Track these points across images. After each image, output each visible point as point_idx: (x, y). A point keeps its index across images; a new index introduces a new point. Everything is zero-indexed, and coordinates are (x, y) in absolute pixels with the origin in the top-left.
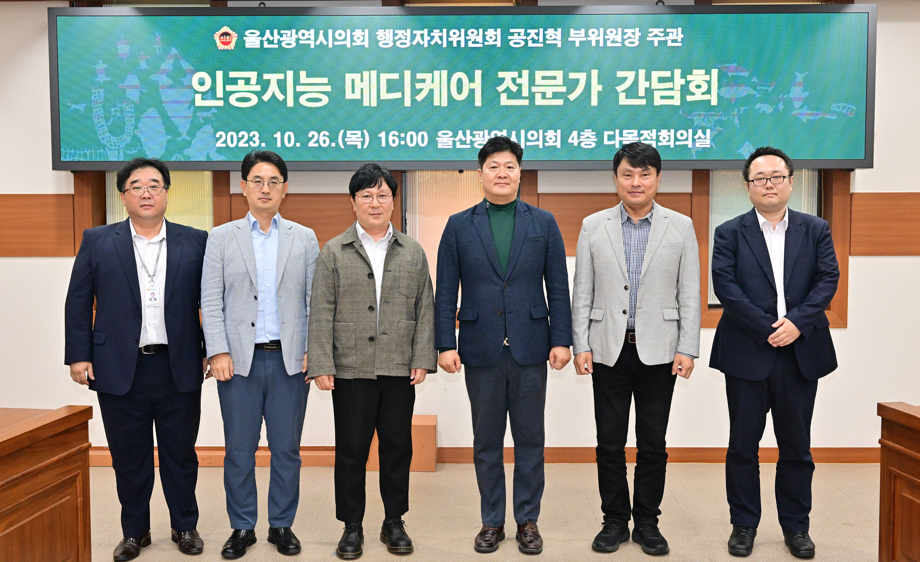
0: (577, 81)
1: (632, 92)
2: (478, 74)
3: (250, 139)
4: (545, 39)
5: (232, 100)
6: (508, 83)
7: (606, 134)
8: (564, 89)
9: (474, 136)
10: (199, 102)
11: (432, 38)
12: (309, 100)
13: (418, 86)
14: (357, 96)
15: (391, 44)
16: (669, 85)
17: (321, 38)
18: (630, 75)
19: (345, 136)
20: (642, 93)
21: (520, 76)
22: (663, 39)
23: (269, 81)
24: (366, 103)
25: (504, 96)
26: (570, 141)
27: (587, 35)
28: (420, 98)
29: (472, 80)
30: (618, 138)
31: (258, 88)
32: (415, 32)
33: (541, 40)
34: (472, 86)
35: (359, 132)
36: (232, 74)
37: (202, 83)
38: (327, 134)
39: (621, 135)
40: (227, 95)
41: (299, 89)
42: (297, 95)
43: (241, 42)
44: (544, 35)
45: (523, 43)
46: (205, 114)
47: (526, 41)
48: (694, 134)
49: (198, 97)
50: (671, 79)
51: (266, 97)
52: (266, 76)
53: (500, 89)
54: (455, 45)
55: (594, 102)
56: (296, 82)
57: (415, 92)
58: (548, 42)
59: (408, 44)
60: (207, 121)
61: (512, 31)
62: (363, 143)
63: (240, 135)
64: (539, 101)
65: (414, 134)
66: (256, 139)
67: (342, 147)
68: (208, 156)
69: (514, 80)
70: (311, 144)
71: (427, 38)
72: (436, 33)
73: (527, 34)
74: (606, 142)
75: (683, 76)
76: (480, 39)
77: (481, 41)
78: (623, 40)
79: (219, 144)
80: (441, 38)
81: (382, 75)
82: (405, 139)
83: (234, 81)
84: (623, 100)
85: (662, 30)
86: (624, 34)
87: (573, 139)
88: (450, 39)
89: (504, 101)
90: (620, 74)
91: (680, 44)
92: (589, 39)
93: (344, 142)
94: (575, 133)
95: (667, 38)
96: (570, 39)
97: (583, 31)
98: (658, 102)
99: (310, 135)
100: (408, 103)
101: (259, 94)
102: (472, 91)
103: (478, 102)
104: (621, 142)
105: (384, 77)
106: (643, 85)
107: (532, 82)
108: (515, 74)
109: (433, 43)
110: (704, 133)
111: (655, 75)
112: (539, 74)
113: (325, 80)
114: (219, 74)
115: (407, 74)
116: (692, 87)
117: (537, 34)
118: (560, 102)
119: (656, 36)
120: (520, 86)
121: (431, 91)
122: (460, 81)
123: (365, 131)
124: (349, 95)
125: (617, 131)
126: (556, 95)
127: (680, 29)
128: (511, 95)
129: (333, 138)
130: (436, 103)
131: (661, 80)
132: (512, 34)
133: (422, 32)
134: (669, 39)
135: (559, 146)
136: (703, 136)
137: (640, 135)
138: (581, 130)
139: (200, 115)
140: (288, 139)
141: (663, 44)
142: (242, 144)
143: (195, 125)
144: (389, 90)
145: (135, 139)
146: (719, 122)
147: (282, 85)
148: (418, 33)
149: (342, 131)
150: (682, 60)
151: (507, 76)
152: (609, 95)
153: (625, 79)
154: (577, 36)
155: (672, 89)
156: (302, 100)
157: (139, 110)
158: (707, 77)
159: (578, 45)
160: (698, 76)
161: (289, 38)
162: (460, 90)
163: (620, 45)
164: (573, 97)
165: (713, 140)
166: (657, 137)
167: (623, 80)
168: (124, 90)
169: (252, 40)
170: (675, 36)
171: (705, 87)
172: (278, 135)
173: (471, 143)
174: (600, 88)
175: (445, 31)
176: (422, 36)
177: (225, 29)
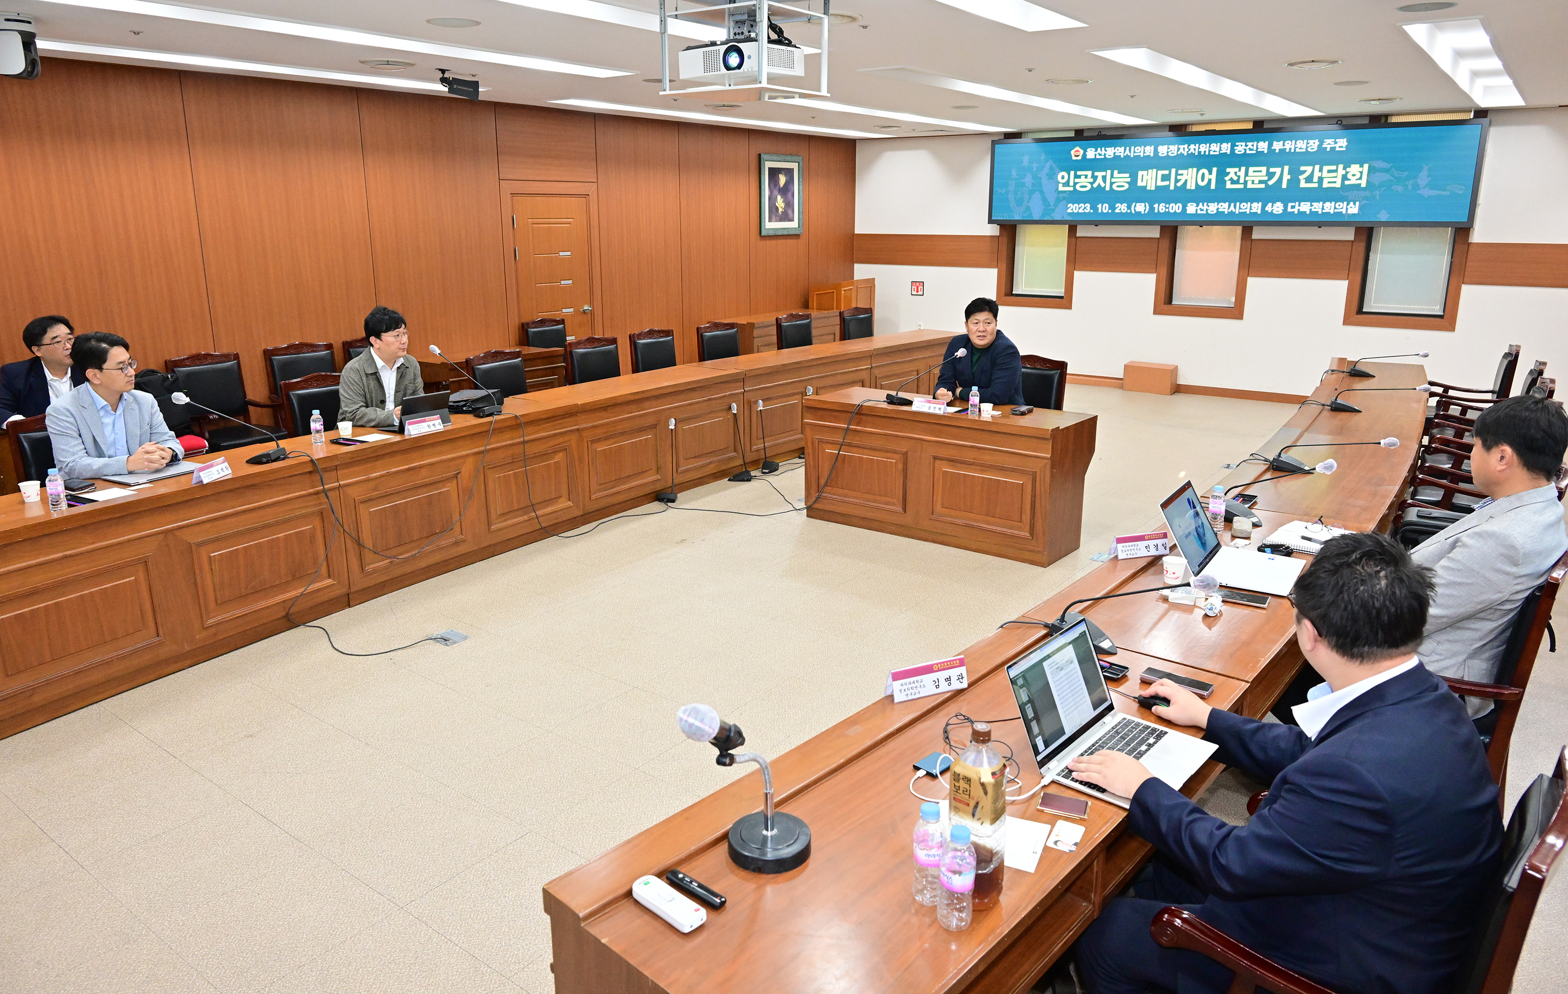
0: (1274, 173)
1: (1309, 179)
2: (1215, 170)
3: (1085, 208)
4: (1257, 148)
5: (1078, 187)
6: (1232, 175)
7: (1290, 205)
8: (1266, 178)
9: (1208, 206)
10: (1061, 188)
11: (1190, 149)
12: (1118, 186)
13: (1179, 177)
14: (1144, 184)
15: (1166, 154)
16: (1334, 174)
17: (1127, 152)
18: (1309, 169)
19: (1135, 206)
20: (1315, 179)
21: (1240, 171)
22: (1334, 146)
23: (1097, 177)
24: (1148, 188)
25: (1228, 183)
26: (1266, 209)
27: (1284, 145)
28: (1179, 184)
29: (1210, 173)
30: (1297, 207)
31: (1092, 180)
32: (1179, 146)
33: (1255, 149)
34: (1210, 177)
35: (1143, 204)
36: (1079, 173)
37: (1063, 177)
38: (1126, 205)
39: (1299, 205)
40: (1075, 184)
41: (1113, 180)
42: (1112, 184)
43: (1084, 155)
44: (1257, 146)
45: (1243, 151)
46: (1064, 195)
47: (1245, 150)
48: (1348, 205)
49: (1060, 185)
50: (1336, 171)
51: (1095, 185)
52: (1096, 174)
53: (1227, 178)
54: (1202, 153)
55: (1284, 185)
56: (1112, 176)
57: (1177, 181)
58: (1259, 150)
59: (1175, 154)
60: (1064, 198)
61: (1237, 144)
62: (1145, 210)
63: (1080, 206)
64: (1250, 186)
65: (1174, 205)
66: (1088, 208)
67: (1133, 212)
68: (1063, 217)
69: (1236, 173)
70: (1117, 211)
71: (1186, 150)
72: (1192, 146)
73: (1246, 146)
74: (1289, 210)
75: (1344, 168)
76: (1218, 149)
77: (1218, 150)
78: (1307, 147)
79: (1069, 211)
80: (1195, 149)
81: (1159, 172)
82: (1168, 208)
83: (1079, 177)
84: (1303, 184)
85: (1334, 140)
86: (1308, 143)
87: (1269, 208)
88: (1200, 150)
89: (1229, 185)
90: (1302, 168)
91: (1344, 149)
92: (1285, 147)
93: (1135, 210)
94: (1270, 204)
95: (1336, 145)
96: (1273, 148)
97: (1282, 142)
98: (1325, 185)
99: (1116, 206)
100: (1172, 188)
101: (1092, 183)
102: (1210, 180)
103: (1213, 187)
104: (1299, 210)
105: (1161, 173)
106: (1317, 174)
107: (1246, 174)
108: (1237, 170)
109: (1189, 152)
110: (1355, 204)
111: (1326, 168)
112: (1251, 169)
113: (1128, 175)
114: (1072, 173)
115: (1173, 170)
116: (1349, 176)
117: (1253, 145)
118: (1263, 186)
119: (1329, 144)
120: (1239, 177)
121: (1186, 180)
122: (1203, 175)
123: (1147, 204)
124: (1140, 184)
125: (1297, 203)
126: (1260, 182)
127: (1345, 139)
128: (1233, 182)
129: (1129, 207)
130: (1188, 187)
131: (1329, 171)
132: (1237, 146)
133: (1183, 146)
134: (1337, 146)
135: (1259, 212)
136: (1353, 206)
137: (1311, 206)
138: (1274, 202)
139: (1061, 196)
140: (1104, 208)
141: (1333, 149)
142: (1081, 211)
143: (1058, 200)
144: (1163, 180)
145: (1028, 208)
146: (1365, 198)
147: (1104, 178)
148: (1181, 147)
149: (1134, 204)
150: (1346, 159)
151: (1232, 171)
152: (1294, 181)
153: (1306, 171)
154: (1277, 146)
155: (1336, 177)
156: (1114, 187)
157: (1031, 193)
158: (1361, 169)
159: (1277, 151)
160: (1355, 169)
161: (1110, 152)
162: (1203, 180)
163: (1305, 150)
164: (1270, 183)
165: (1360, 209)
166: (1323, 206)
167: (1304, 172)
168: (1024, 183)
169: (1091, 154)
170: (1342, 144)
171: (1358, 176)
172: (1100, 206)
173: (1207, 210)
174: (1289, 177)
175: (1197, 145)
176: (1184, 148)
177: (1077, 148)
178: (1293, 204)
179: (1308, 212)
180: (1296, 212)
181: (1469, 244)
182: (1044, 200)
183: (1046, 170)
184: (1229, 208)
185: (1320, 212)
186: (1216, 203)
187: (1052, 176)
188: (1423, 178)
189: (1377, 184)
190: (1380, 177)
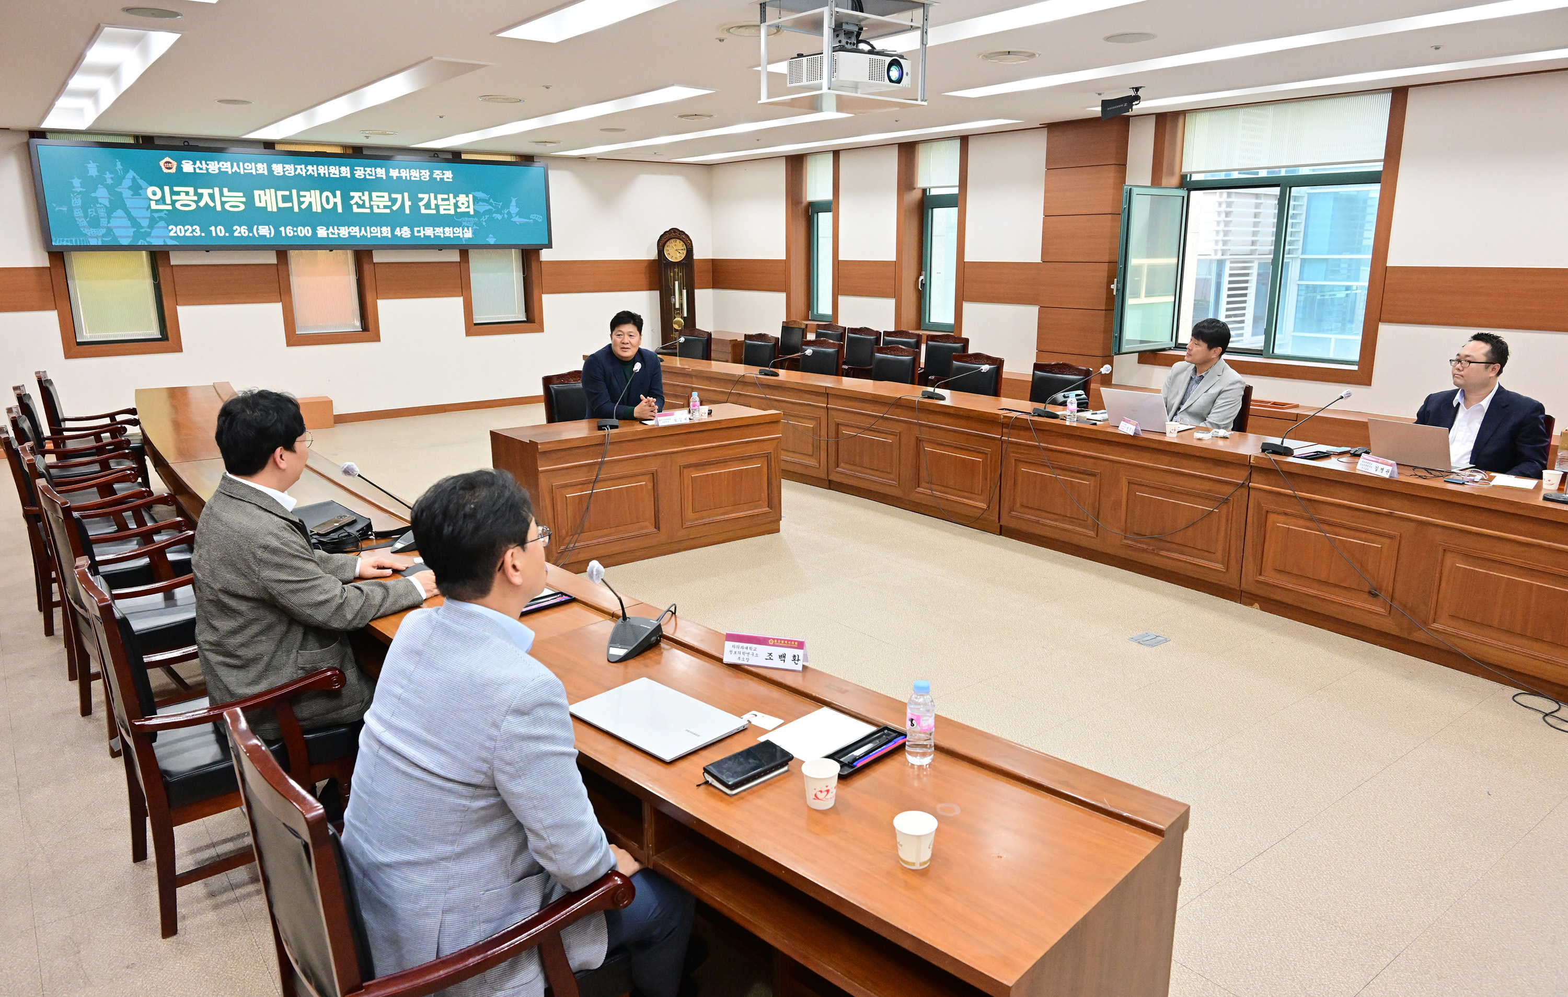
0: (396, 199)
1: (428, 206)
2: (338, 193)
3: (193, 231)
4: (376, 174)
5: (178, 205)
6: (356, 199)
7: (416, 229)
8: (389, 204)
9: (339, 230)
10: (154, 206)
11: (308, 170)
12: (232, 206)
13: (302, 199)
14: (263, 205)
15: (282, 174)
16: (447, 203)
17: (235, 168)
18: (426, 196)
19: (257, 229)
20: (433, 206)
21: (363, 195)
22: (442, 177)
23: (202, 194)
24: (269, 209)
25: (355, 207)
26: (396, 233)
27: (400, 173)
28: (303, 207)
29: (335, 196)
30: (422, 232)
31: (196, 198)
32: (296, 166)
33: (374, 175)
34: (335, 200)
35: (267, 227)
36: (176, 189)
37: (154, 194)
38: (246, 228)
39: (424, 230)
40: (173, 202)
41: (224, 199)
42: (223, 203)
43: (179, 168)
44: (375, 172)
45: (363, 176)
46: (159, 214)
47: (365, 175)
48: (463, 230)
49: (153, 204)
50: (448, 199)
51: (202, 204)
52: (200, 191)
53: (352, 202)
54: (322, 175)
55: (407, 211)
56: (222, 195)
57: (300, 203)
58: (377, 176)
59: (293, 174)
60: (161, 218)
61: (356, 168)
62: (270, 234)
63: (186, 229)
64: (376, 210)
65: (302, 228)
66: (198, 231)
67: (257, 236)
68: (164, 241)
69: (360, 197)
70: (236, 234)
71: (304, 171)
72: (310, 167)
73: (365, 171)
74: (416, 234)
75: (455, 198)
77: (338, 173)
78: (420, 176)
79: (172, 234)
80: (313, 171)
81: (278, 192)
82: (297, 231)
83: (178, 193)
84: (423, 211)
85: (441, 172)
86: (420, 173)
87: (397, 232)
88: (319, 172)
89: (355, 209)
90: (420, 196)
91: (451, 180)
92: (401, 175)
93: (258, 233)
94: (398, 229)
96: (390, 175)
97: (397, 170)
98: (442, 212)
99: (234, 229)
100: (296, 209)
101: (197, 202)
102: (335, 204)
103: (340, 210)
104: (424, 234)
105: (280, 193)
106: (433, 202)
107: (371, 199)
108: (360, 194)
109: (308, 173)
110: (468, 229)
111: (440, 197)
112: (374, 194)
113: (241, 194)
114: (167, 189)
115: (294, 192)
116: (459, 204)
117: (371, 171)
118: (388, 211)
119: (438, 175)
120: (364, 201)
121: (310, 203)
122: (327, 198)
123: (271, 226)
124: (258, 204)
125: (422, 228)
126: (385, 207)
127: (450, 172)
129: (250, 230)
130: (314, 210)
131: (443, 200)
132: (356, 170)
133: (301, 167)
134: (445, 177)
135: (390, 236)
136: (467, 231)
137: (434, 230)
138: (401, 227)
139: (156, 215)
140: (219, 231)
141: (442, 179)
142: (188, 234)
143: (153, 222)
144: (284, 202)
145: (109, 231)
146: (475, 224)
147: (212, 196)
148: (298, 167)
149: (256, 227)
150: (453, 189)
151: (356, 195)
152: (415, 207)
153: (423, 199)
154: (394, 173)
155: (449, 205)
156: (227, 206)
157: (110, 212)
158: (467, 199)
159: (395, 178)
160: (462, 198)
161: (213, 167)
162: (328, 202)
163: (419, 179)
164: (395, 208)
165: (473, 233)
166: (444, 231)
167: (422, 199)
168: (96, 197)
169: (188, 167)
170: (448, 175)
171: (466, 205)
172: (212, 228)
173: (339, 234)
174: (410, 203)
175: (315, 166)
176: (301, 169)
177: (167, 159)
178: (419, 229)
179: (432, 237)
180: (422, 236)
181: (541, 262)
182: (134, 222)
183: (127, 182)
184: (360, 233)
185: (442, 237)
186: (346, 227)
187: (137, 190)
188: (514, 209)
189: (482, 212)
190: (483, 208)
